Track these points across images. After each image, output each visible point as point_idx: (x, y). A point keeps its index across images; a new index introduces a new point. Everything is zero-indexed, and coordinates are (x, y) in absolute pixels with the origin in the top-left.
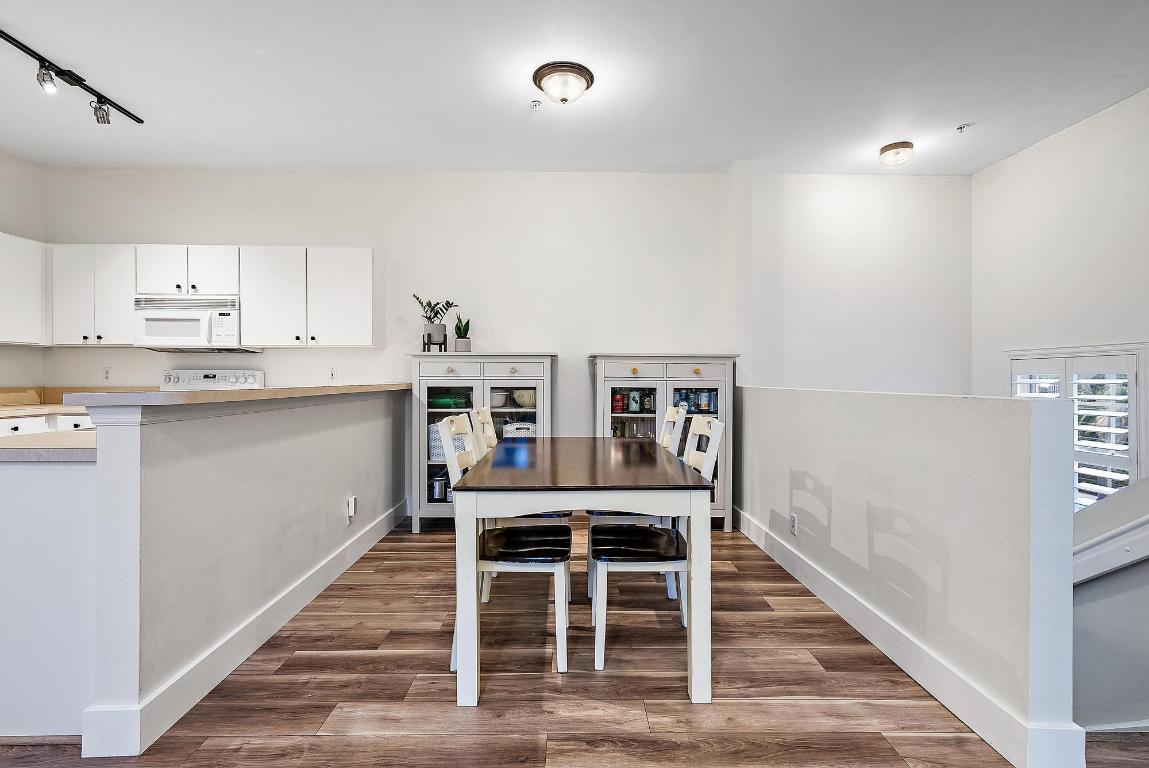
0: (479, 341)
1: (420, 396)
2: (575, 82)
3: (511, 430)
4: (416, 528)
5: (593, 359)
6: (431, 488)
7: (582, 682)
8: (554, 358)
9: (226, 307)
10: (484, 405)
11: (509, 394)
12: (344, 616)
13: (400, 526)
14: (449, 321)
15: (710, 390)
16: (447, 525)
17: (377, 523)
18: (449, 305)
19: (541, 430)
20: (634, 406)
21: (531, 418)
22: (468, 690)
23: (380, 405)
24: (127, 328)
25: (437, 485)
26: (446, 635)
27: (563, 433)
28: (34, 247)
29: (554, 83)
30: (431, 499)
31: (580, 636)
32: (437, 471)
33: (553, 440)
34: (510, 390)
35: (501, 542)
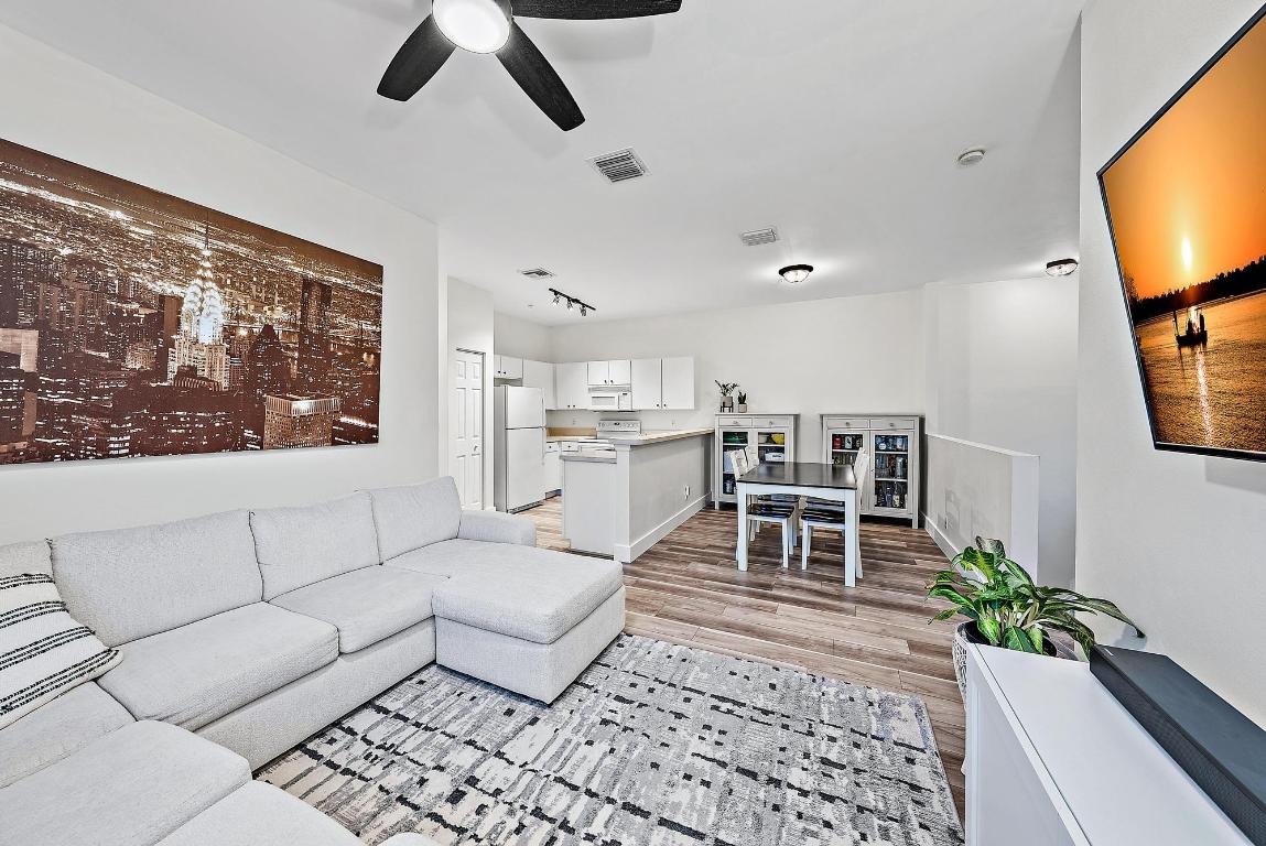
0: (752, 405)
1: (719, 437)
2: (802, 274)
3: (770, 457)
4: (717, 507)
5: (822, 416)
6: (725, 486)
7: (796, 572)
8: (797, 417)
9: (626, 391)
10: (754, 442)
11: (769, 437)
12: (687, 537)
13: (709, 505)
14: (735, 395)
15: (903, 437)
16: (734, 507)
17: (696, 503)
18: (734, 386)
19: (788, 457)
20: (848, 446)
21: (781, 450)
22: (743, 564)
23: (699, 440)
24: (585, 402)
25: (728, 485)
26: (734, 549)
27: (803, 459)
28: (548, 367)
29: (790, 275)
30: (725, 492)
31: (796, 559)
32: (728, 478)
33: (796, 465)
34: (770, 434)
35: (762, 507)
